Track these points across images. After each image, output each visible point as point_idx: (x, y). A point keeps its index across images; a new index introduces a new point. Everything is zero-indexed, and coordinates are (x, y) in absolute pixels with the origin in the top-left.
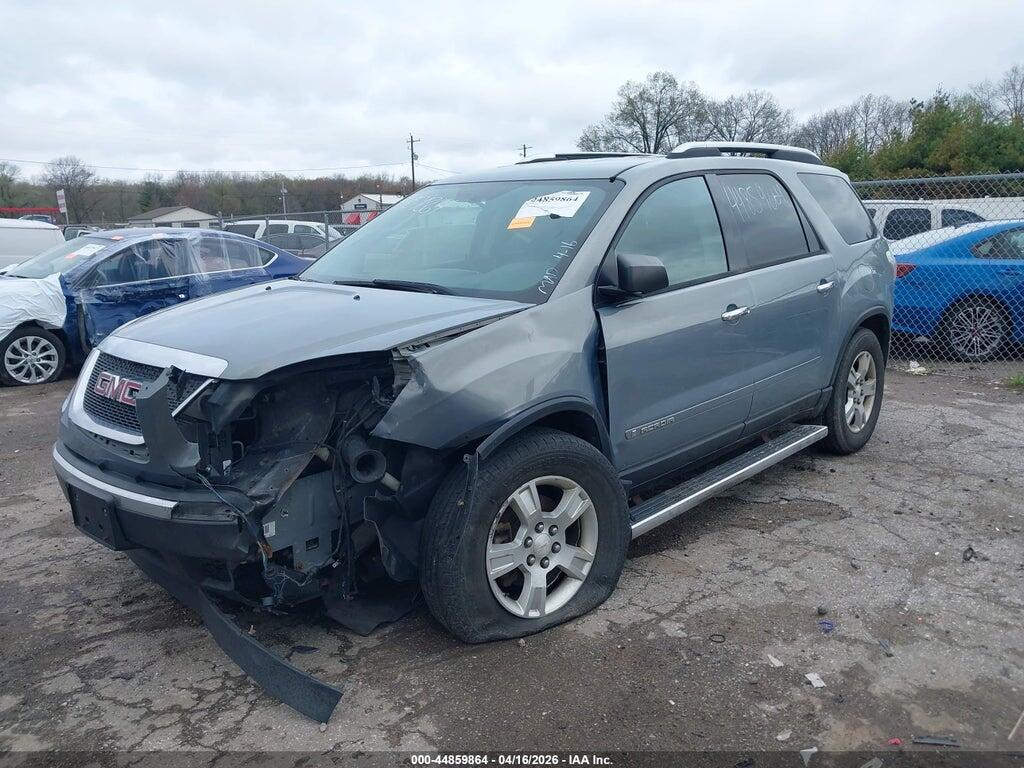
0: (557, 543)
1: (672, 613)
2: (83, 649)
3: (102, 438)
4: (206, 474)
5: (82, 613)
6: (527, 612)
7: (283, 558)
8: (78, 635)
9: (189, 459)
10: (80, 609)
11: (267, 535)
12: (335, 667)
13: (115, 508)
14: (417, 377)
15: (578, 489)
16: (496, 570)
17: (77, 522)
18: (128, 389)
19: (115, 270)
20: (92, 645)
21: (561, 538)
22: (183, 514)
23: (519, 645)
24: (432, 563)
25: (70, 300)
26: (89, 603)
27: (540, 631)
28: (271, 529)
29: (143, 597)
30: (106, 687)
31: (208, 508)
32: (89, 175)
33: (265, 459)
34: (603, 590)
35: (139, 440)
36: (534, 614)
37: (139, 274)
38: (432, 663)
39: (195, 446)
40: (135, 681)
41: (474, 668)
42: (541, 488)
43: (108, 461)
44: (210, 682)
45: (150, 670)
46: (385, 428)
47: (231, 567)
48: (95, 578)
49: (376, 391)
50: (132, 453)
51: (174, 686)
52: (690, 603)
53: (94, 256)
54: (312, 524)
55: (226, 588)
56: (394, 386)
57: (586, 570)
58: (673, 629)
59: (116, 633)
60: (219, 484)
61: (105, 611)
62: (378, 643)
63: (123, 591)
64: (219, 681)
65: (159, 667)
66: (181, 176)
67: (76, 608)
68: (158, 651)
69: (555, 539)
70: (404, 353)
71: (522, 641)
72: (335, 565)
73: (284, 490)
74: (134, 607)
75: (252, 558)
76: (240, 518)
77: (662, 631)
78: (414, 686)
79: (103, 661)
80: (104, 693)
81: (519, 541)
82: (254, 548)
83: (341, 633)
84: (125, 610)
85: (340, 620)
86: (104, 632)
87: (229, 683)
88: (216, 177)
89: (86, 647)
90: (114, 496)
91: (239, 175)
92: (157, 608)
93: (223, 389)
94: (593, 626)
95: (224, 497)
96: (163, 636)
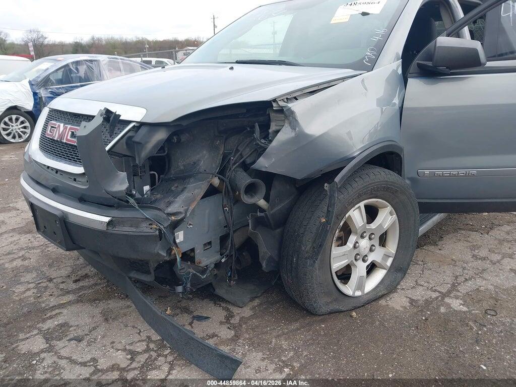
0: (373, 245)
1: (449, 292)
2: (48, 315)
3: (53, 169)
4: (132, 196)
5: (46, 288)
6: (354, 293)
7: (188, 256)
8: (43, 305)
9: (120, 184)
10: (44, 285)
11: (178, 241)
12: (226, 333)
13: (64, 221)
14: (290, 124)
15: (390, 208)
16: (337, 265)
17: (38, 228)
18: (70, 133)
19: (60, 79)
20: (54, 313)
21: (376, 242)
22: (115, 226)
23: (351, 316)
24: (292, 261)
25: (35, 94)
26: (51, 280)
27: (363, 306)
28: (180, 236)
29: (86, 276)
30: (65, 348)
31: (135, 222)
32: (46, 38)
33: (176, 185)
34: (399, 275)
35: (79, 170)
36: (358, 293)
37: (74, 80)
38: (293, 330)
39: (123, 175)
40: (84, 343)
41: (325, 334)
42: (367, 207)
43: (57, 186)
44: (138, 344)
45: (94, 333)
46: (263, 163)
47: (153, 266)
48: (54, 263)
49: (257, 134)
50: (75, 180)
51: (113, 347)
52: (459, 284)
53: (47, 69)
54: (207, 232)
55: (148, 278)
56: (270, 131)
57: (389, 262)
58: (456, 304)
59: (70, 303)
60: (143, 203)
61: (62, 286)
62: (251, 313)
63: (73, 272)
64: (144, 343)
65: (101, 331)
66: (93, 38)
67: (42, 284)
68: (99, 318)
69: (373, 242)
70: (282, 104)
71: (354, 314)
72: (223, 260)
73: (191, 208)
74: (81, 284)
75: (167, 259)
76: (160, 230)
77: (448, 306)
78: (286, 350)
79: (62, 325)
80: (64, 353)
81: (350, 244)
82: (169, 251)
83: (224, 305)
84: (74, 286)
85: (225, 296)
86: (61, 302)
87: (152, 346)
88: (111, 39)
89: (49, 314)
90: (63, 212)
91: (123, 38)
92: (96, 284)
93: (143, 130)
94: (398, 301)
95: (147, 214)
96: (102, 305)
